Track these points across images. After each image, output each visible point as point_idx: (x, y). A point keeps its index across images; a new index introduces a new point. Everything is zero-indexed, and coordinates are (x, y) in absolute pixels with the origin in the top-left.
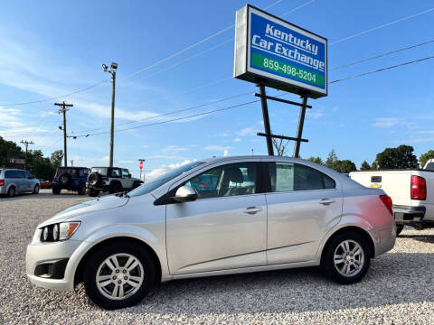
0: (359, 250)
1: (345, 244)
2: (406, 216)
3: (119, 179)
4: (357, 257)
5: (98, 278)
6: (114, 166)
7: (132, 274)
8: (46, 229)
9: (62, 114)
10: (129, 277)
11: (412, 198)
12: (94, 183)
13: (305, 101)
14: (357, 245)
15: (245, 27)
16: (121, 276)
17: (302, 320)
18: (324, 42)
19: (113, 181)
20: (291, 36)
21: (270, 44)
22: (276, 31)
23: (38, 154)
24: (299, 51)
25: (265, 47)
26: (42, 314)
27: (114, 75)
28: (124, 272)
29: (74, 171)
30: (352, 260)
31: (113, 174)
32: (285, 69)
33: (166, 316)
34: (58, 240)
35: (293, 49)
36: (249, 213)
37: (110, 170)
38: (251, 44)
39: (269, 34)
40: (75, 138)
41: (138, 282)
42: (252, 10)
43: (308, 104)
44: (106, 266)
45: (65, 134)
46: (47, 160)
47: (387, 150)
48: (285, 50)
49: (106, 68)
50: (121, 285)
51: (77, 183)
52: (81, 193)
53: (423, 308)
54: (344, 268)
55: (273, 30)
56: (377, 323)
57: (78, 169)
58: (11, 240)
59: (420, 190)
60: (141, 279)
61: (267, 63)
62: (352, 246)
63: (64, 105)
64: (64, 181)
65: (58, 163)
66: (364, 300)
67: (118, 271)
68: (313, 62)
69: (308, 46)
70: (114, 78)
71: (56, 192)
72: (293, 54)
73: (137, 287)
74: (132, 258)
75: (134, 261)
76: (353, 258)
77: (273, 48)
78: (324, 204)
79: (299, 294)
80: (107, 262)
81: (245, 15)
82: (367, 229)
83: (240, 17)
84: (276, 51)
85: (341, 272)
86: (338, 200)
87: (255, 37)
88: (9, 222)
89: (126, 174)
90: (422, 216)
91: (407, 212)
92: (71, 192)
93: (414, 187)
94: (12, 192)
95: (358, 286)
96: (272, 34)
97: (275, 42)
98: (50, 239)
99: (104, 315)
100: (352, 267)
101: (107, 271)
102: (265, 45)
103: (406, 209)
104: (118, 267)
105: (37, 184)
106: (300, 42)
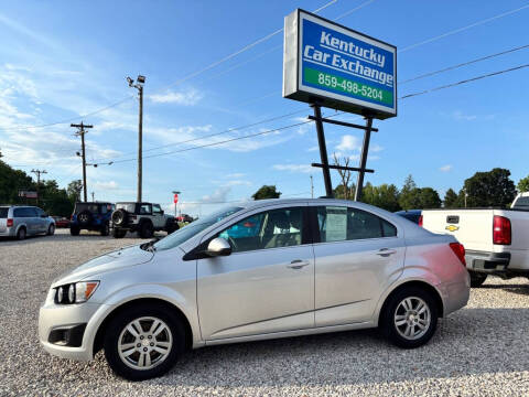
0: (424, 307)
1: (406, 302)
2: (488, 264)
3: (150, 217)
4: (422, 316)
5: (120, 347)
6: (143, 201)
7: (158, 339)
8: (61, 290)
9: (80, 137)
10: (156, 343)
11: (495, 243)
12: (120, 221)
13: (370, 123)
14: (421, 302)
15: (296, 37)
16: (146, 343)
17: (355, 392)
18: (393, 51)
19: (141, 219)
20: (351, 44)
21: (326, 56)
22: (333, 39)
23: (53, 184)
24: (362, 63)
25: (320, 59)
26: (61, 386)
27: (141, 90)
28: (150, 337)
29: (95, 208)
30: (416, 320)
31: (142, 211)
32: (345, 85)
33: (201, 388)
34: (74, 302)
35: (354, 60)
36: (294, 268)
37: (139, 206)
38: (303, 57)
39: (325, 44)
40: (96, 166)
41: (166, 348)
42: (303, 15)
43: (373, 126)
44: (128, 333)
45: (84, 162)
46: (64, 192)
47: (478, 174)
48: (344, 62)
49: (132, 81)
50: (148, 353)
51: (99, 222)
52: (105, 234)
53: (497, 377)
54: (408, 329)
55: (330, 38)
56: (441, 395)
57: (100, 205)
58: (23, 296)
59: (503, 233)
60: (169, 345)
61: (322, 78)
62: (415, 303)
63: (82, 126)
64: (84, 219)
65: (76, 196)
66: (430, 367)
67: (142, 338)
68: (379, 75)
69: (373, 56)
70: (141, 94)
71: (75, 233)
72: (354, 67)
73: (166, 353)
74: (157, 321)
75: (160, 324)
76: (418, 317)
77: (329, 61)
78: (382, 255)
79: (354, 360)
80: (129, 328)
81: (295, 21)
82: (434, 284)
83: (290, 24)
84: (334, 63)
85: (404, 335)
86: (400, 250)
87: (308, 48)
88: (20, 272)
89: (158, 210)
90: (506, 263)
91: (488, 259)
92: (92, 233)
93: (498, 229)
94: (22, 235)
95: (424, 351)
96: (328, 43)
97: (332, 53)
98: (65, 301)
99: (130, 386)
100: (417, 328)
101: (129, 338)
102: (320, 57)
103: (488, 255)
104: (142, 333)
105: (52, 224)
106: (363, 52)
